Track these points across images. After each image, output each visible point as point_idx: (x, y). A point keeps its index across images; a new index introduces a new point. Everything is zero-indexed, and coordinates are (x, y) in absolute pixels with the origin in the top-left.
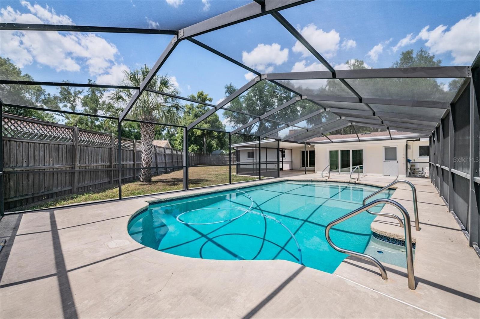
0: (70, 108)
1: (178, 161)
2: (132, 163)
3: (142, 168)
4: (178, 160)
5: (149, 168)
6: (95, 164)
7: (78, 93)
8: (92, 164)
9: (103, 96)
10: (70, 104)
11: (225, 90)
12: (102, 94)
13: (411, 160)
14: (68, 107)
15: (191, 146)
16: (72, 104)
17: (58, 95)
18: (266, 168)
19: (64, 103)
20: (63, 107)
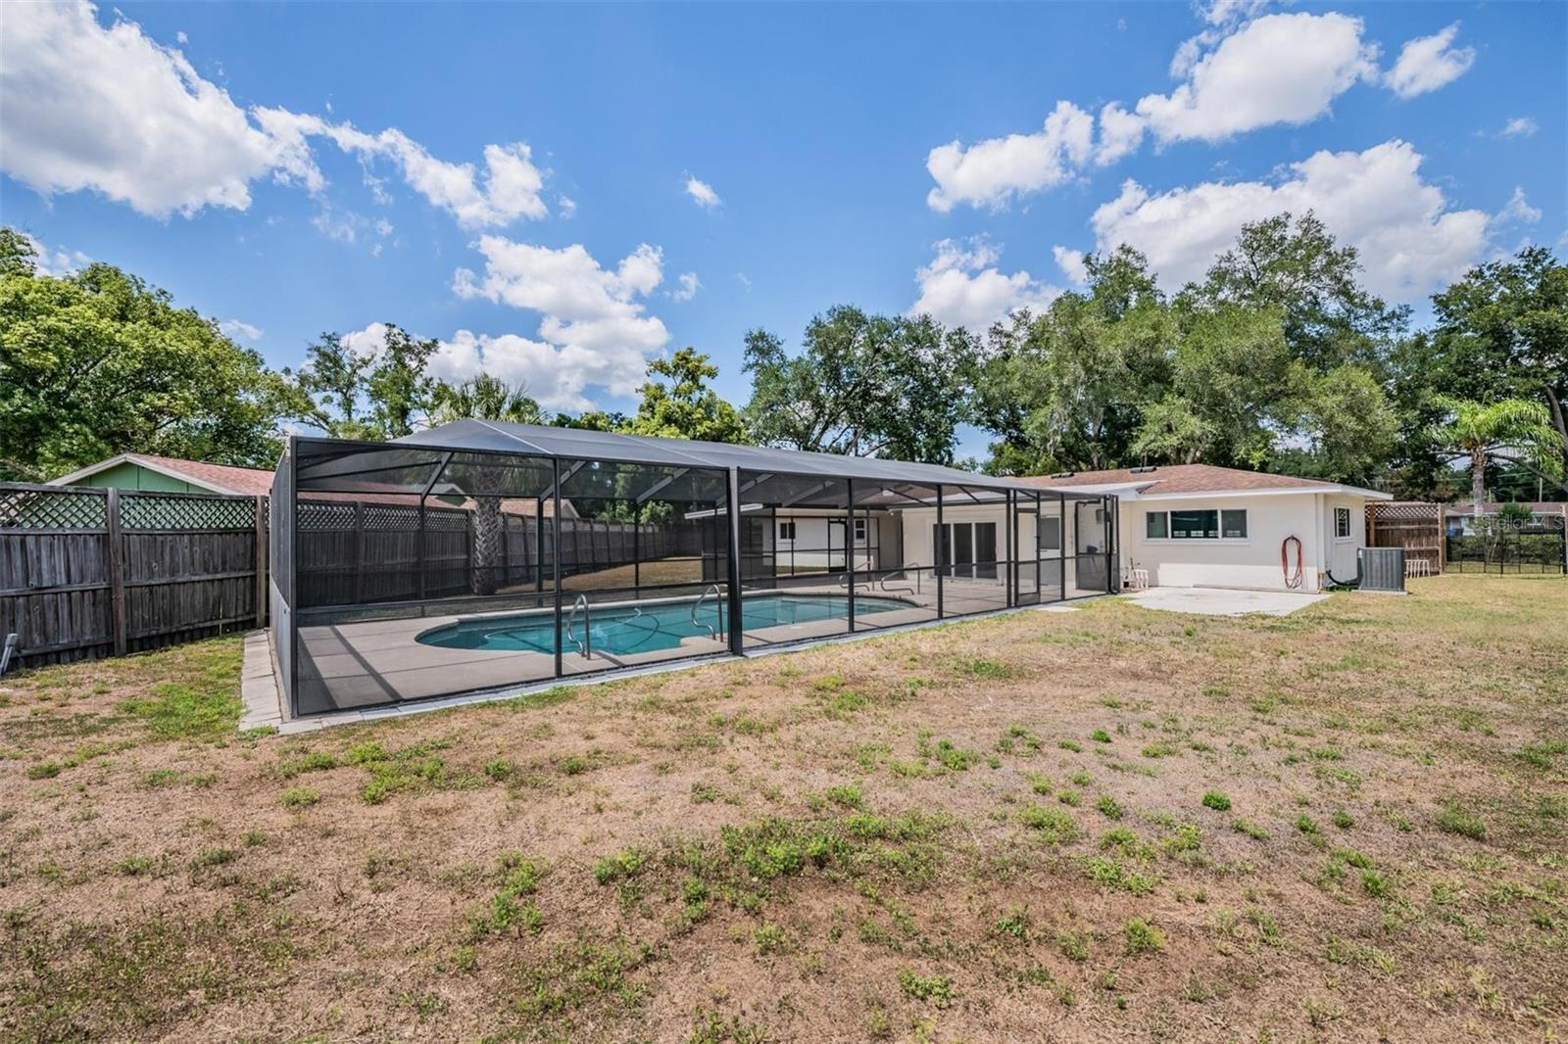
0: (339, 405)
1: (593, 550)
2: (465, 557)
3: (478, 569)
4: (592, 545)
5: (489, 568)
6: (389, 562)
7: (359, 363)
8: (385, 562)
9: (424, 367)
10: (340, 394)
11: (745, 346)
12: (421, 361)
13: (1096, 549)
14: (335, 402)
15: (649, 506)
16: (345, 394)
17: (311, 371)
18: (790, 565)
19: (325, 390)
20: (321, 404)
